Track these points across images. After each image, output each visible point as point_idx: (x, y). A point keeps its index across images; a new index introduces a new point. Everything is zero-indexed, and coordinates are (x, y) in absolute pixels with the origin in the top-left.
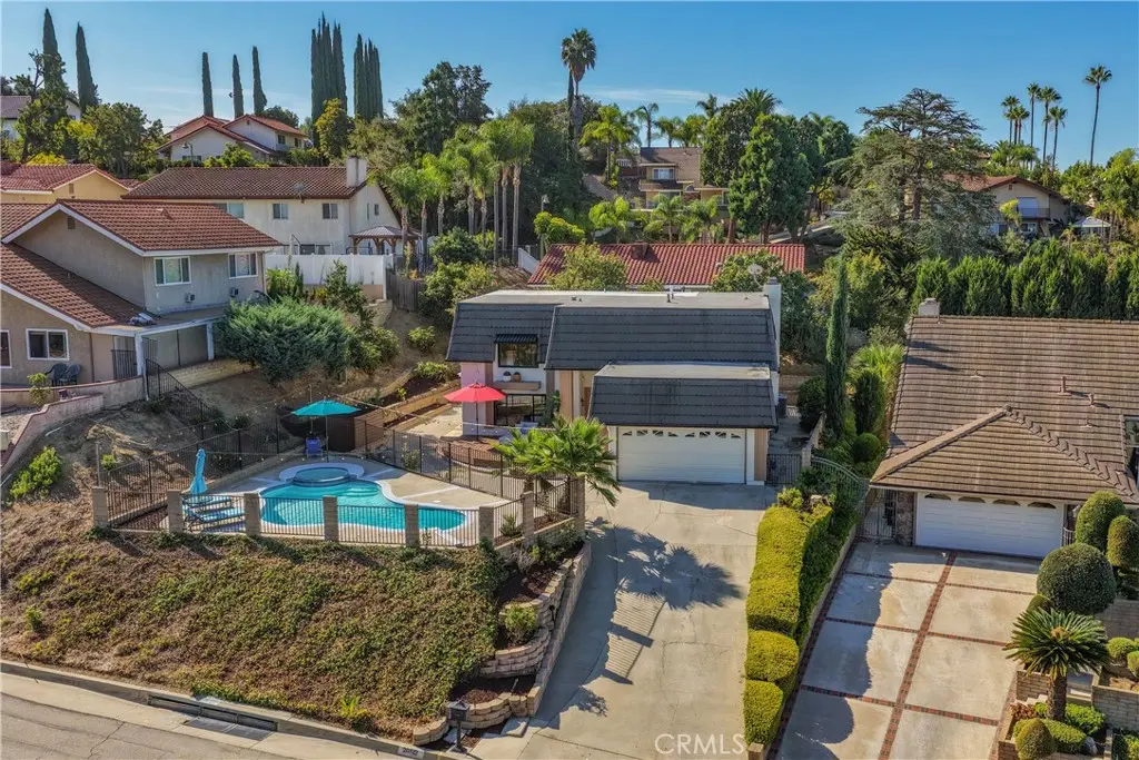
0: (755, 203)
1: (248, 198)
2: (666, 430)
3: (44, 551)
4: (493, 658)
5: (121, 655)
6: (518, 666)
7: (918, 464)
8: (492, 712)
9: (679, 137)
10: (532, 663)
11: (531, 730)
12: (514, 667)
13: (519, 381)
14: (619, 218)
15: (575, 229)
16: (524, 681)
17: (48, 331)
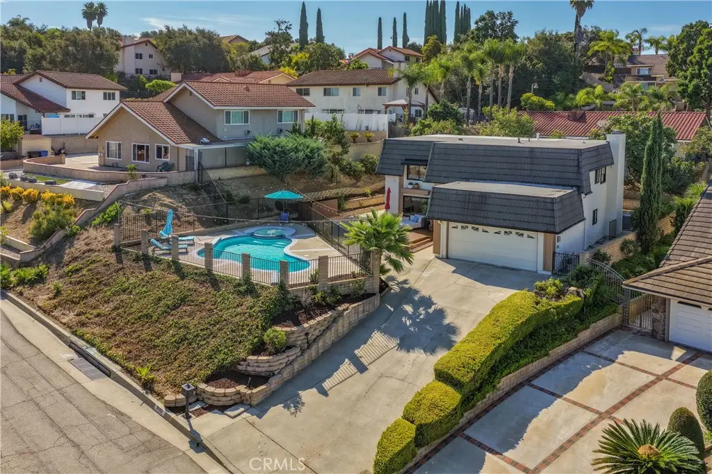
0: (697, 87)
1: (340, 85)
2: (481, 227)
3: (86, 254)
4: (245, 360)
5: (77, 315)
6: (259, 370)
7: (672, 274)
8: (225, 396)
9: (664, 48)
10: (271, 369)
11: (246, 415)
12: (257, 369)
13: (418, 188)
14: (597, 98)
15: (549, 103)
16: (257, 379)
17: (163, 145)
